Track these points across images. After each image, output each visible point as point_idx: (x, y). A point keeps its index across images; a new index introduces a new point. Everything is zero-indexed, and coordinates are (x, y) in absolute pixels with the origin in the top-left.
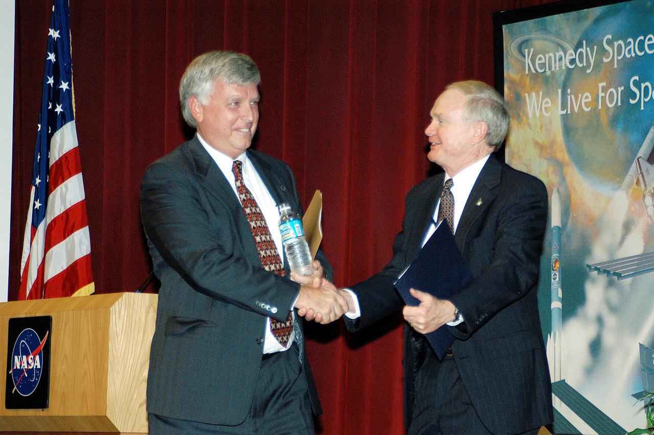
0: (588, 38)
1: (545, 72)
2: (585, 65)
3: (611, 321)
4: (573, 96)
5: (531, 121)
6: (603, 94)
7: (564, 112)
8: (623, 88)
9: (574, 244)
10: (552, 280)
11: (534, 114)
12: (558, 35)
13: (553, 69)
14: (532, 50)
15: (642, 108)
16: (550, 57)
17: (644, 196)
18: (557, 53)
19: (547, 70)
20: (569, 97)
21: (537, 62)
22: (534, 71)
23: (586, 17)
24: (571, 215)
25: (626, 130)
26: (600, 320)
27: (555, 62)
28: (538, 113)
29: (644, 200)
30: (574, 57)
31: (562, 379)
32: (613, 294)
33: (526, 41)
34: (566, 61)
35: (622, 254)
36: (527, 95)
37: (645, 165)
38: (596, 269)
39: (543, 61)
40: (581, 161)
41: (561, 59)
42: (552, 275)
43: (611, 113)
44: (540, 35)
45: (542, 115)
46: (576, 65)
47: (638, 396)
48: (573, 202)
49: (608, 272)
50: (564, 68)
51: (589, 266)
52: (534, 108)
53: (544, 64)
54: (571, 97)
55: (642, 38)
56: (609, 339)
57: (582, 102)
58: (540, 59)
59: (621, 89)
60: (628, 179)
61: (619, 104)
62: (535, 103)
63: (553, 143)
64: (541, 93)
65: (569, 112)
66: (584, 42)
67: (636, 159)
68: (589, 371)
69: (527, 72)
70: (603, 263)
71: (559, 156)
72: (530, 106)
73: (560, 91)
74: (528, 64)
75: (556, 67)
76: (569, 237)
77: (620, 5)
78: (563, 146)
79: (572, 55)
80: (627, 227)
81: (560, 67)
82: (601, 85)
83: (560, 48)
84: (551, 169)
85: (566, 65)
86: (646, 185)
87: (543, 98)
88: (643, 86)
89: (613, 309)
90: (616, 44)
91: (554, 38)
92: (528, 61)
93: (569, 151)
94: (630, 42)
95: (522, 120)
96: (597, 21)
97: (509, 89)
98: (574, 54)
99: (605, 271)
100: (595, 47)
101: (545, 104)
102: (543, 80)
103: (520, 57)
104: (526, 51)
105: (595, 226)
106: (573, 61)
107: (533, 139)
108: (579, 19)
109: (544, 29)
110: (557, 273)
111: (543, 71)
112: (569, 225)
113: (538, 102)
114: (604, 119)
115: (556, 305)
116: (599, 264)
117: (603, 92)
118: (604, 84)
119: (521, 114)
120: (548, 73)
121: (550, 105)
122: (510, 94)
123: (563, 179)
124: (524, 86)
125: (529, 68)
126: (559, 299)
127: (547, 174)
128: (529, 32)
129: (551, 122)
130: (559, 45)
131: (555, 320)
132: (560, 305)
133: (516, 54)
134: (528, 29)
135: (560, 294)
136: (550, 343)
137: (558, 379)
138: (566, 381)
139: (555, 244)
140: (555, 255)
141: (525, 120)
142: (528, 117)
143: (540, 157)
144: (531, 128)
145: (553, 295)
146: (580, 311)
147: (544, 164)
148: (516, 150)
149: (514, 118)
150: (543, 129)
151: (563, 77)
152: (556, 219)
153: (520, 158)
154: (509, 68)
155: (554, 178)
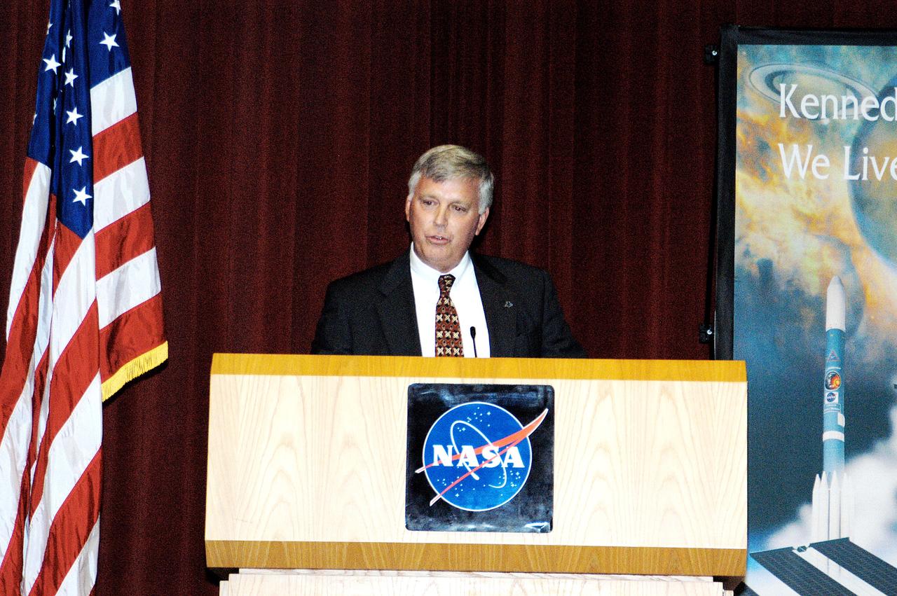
1: (818, 119)
4: (873, 159)
5: (791, 184)
7: (856, 177)
9: (872, 355)
10: (826, 402)
11: (796, 176)
12: (847, 73)
13: (835, 117)
14: (794, 87)
16: (829, 102)
18: (843, 97)
19: (823, 116)
20: (865, 159)
21: (804, 104)
22: (796, 115)
24: (865, 316)
27: (840, 108)
28: (802, 173)
30: (877, 106)
31: (844, 536)
33: (784, 73)
34: (861, 111)
36: (781, 146)
39: (816, 104)
40: (887, 247)
41: (851, 106)
42: (826, 394)
44: (813, 68)
45: (810, 177)
46: (881, 118)
48: (868, 299)
50: (856, 117)
53: (818, 110)
54: (869, 161)
57: (891, 167)
58: (810, 100)
62: (798, 157)
63: (831, 217)
64: (810, 147)
65: (865, 178)
69: (783, 114)
71: (844, 235)
72: (788, 163)
73: (848, 149)
74: (786, 105)
75: (840, 115)
76: (860, 346)
78: (853, 222)
79: (874, 104)
81: (850, 117)
83: (848, 91)
84: (826, 252)
85: (860, 115)
87: (814, 154)
91: (837, 76)
92: (785, 100)
93: (864, 230)
95: (772, 179)
97: (746, 133)
98: (877, 103)
101: (818, 162)
103: (774, 96)
104: (782, 87)
106: (874, 112)
107: (792, 206)
108: (886, 59)
109: (820, 61)
111: (815, 117)
112: (861, 331)
113: (803, 158)
115: (833, 435)
119: (768, 170)
120: (825, 121)
121: (827, 163)
122: (746, 141)
123: (851, 266)
124: (776, 134)
125: (788, 110)
126: (839, 428)
127: (819, 257)
128: (790, 61)
129: (828, 188)
130: (847, 86)
131: (832, 456)
132: (841, 436)
133: (761, 87)
134: (789, 56)
135: (841, 420)
136: (819, 487)
137: (834, 536)
138: (851, 540)
139: (832, 353)
140: (831, 369)
141: (776, 179)
142: (781, 174)
143: (806, 231)
144: (787, 191)
145: (827, 422)
146: (880, 446)
147: (814, 244)
148: (755, 218)
149: (753, 174)
150: (813, 196)
151: (853, 131)
152: (835, 319)
153: (764, 229)
154: (745, 105)
155: (833, 264)
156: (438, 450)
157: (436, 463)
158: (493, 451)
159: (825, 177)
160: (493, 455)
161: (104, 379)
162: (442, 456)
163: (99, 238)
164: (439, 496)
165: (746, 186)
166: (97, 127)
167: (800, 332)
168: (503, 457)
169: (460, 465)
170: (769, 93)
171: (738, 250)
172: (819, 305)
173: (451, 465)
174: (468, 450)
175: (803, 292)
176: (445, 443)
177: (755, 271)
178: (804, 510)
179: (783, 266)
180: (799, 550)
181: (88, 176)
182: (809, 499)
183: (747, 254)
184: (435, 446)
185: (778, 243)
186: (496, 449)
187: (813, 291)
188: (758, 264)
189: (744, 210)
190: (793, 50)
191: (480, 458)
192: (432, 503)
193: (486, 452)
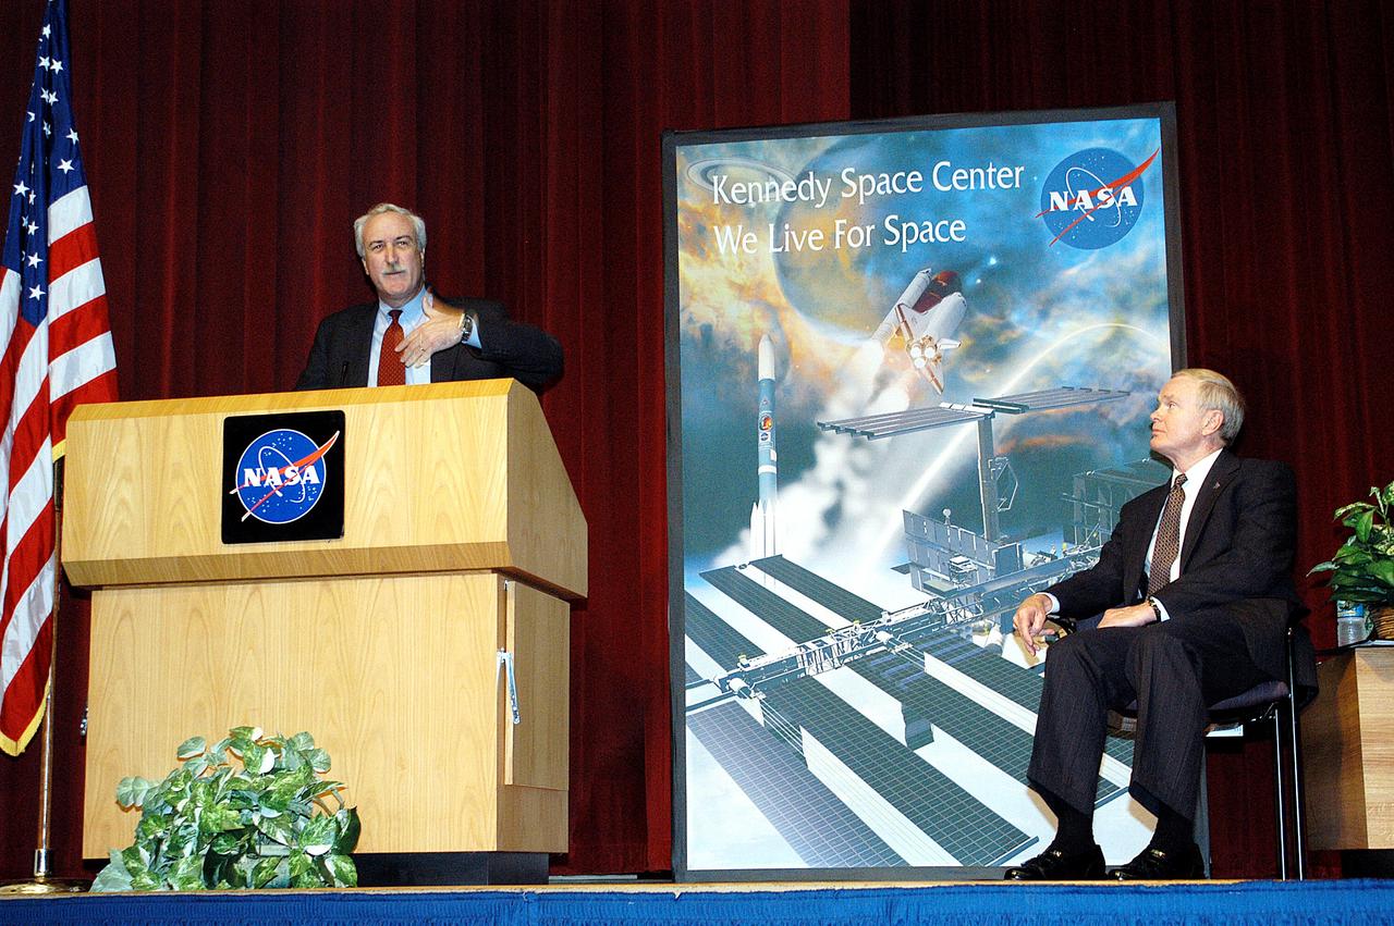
0: (816, 169)
1: (746, 202)
2: (812, 198)
3: (856, 486)
4: (793, 233)
5: (724, 258)
6: (843, 233)
7: (780, 250)
8: (873, 227)
9: (798, 400)
10: (760, 441)
11: (730, 253)
12: (767, 162)
13: (761, 200)
14: (725, 178)
15: (904, 250)
16: (755, 188)
17: (909, 347)
18: (767, 184)
19: (750, 200)
20: (787, 233)
21: (733, 192)
22: (727, 201)
23: (814, 147)
24: (791, 366)
25: (878, 273)
26: (840, 486)
27: (764, 192)
28: (735, 249)
29: (909, 352)
30: (795, 189)
31: (777, 554)
32: (861, 457)
33: (716, 167)
34: (782, 193)
35: (875, 410)
36: (716, 228)
37: (909, 313)
38: (832, 427)
39: (744, 190)
40: (808, 307)
41: (773, 190)
42: (760, 435)
43: (856, 253)
44: (739, 161)
45: (741, 252)
46: (798, 198)
47: (903, 569)
48: (794, 352)
49: (853, 432)
50: (778, 199)
51: (823, 425)
52: (728, 243)
53: (746, 195)
54: (791, 235)
55: (903, 174)
56: (853, 506)
57: (809, 240)
58: (740, 188)
59: (869, 229)
60: (883, 327)
61: (868, 244)
62: (731, 237)
63: (760, 285)
64: (740, 227)
65: (787, 250)
66: (811, 173)
67: (896, 306)
68: (821, 544)
69: (716, 202)
70: (844, 421)
71: (771, 299)
72: (722, 242)
73: (772, 226)
74: (719, 193)
75: (764, 199)
76: (788, 391)
77: (870, 136)
78: (778, 287)
79: (792, 187)
80: (883, 381)
81: (772, 199)
82: (838, 222)
83: (771, 178)
84: (757, 314)
85: (781, 197)
86: (911, 335)
87: (743, 233)
88: (905, 226)
89: (860, 472)
90: (862, 179)
91: (760, 166)
92: (718, 189)
93: (788, 294)
94: (884, 179)
95: (709, 256)
96: (831, 151)
97: (687, 219)
98: (795, 186)
99: (847, 430)
100: (829, 180)
101: (747, 239)
102: (745, 213)
103: (710, 187)
104: (715, 178)
105: (831, 380)
106: (792, 194)
107: (726, 278)
108: (801, 149)
109: (747, 156)
110: (769, 433)
111: (744, 201)
112: (789, 377)
113: (735, 237)
114: (845, 262)
115: (767, 469)
116: (838, 422)
117: (841, 229)
118: (845, 221)
119: (706, 249)
120: (752, 205)
121: (755, 240)
122: (687, 226)
123: (779, 325)
124: (711, 218)
125: (720, 197)
126: (772, 463)
127: (751, 319)
128: (721, 157)
129: (757, 260)
130: (769, 174)
131: (766, 486)
132: (774, 469)
133: (698, 180)
134: (719, 153)
135: (774, 456)
136: (757, 514)
137: (770, 554)
138: (784, 556)
139: (765, 398)
140: (764, 412)
141: (712, 256)
142: (717, 253)
143: (740, 299)
144: (723, 266)
145: (762, 458)
146: (807, 475)
147: (746, 308)
148: (696, 290)
149: (693, 253)
150: (744, 268)
151: (776, 211)
152: (766, 370)
153: (704, 299)
154: (685, 196)
155: (763, 324)
156: (249, 473)
157: (247, 485)
158: (293, 471)
159: (754, 251)
160: (294, 474)
161: (54, 443)
162: (252, 477)
163: (52, 328)
164: (249, 513)
165: (688, 264)
166: (53, 237)
167: (737, 383)
168: (302, 475)
169: (266, 484)
170: (705, 185)
171: (683, 318)
172: (752, 360)
173: (259, 485)
174: (273, 471)
175: (739, 350)
176: (254, 466)
177: (698, 334)
178: (744, 534)
179: (721, 329)
180: (740, 568)
181: (46, 276)
182: (749, 525)
183: (690, 320)
184: (246, 470)
185: (716, 309)
186: (297, 469)
187: (747, 348)
188: (701, 328)
189: (686, 284)
190: (723, 147)
191: (283, 477)
192: (243, 519)
193: (288, 473)
